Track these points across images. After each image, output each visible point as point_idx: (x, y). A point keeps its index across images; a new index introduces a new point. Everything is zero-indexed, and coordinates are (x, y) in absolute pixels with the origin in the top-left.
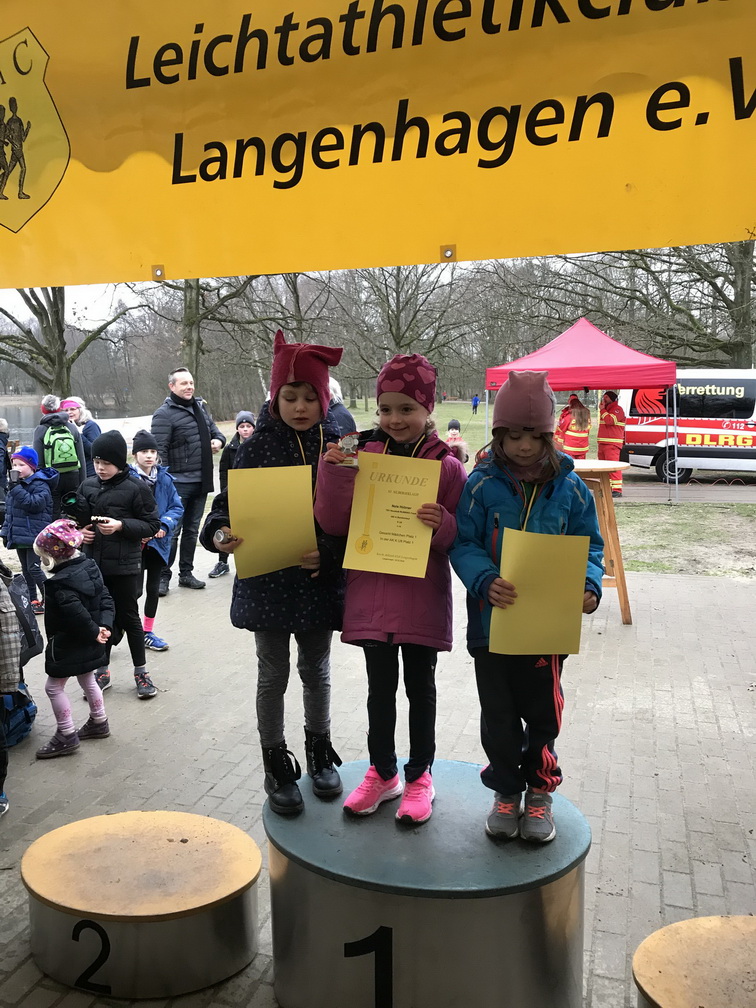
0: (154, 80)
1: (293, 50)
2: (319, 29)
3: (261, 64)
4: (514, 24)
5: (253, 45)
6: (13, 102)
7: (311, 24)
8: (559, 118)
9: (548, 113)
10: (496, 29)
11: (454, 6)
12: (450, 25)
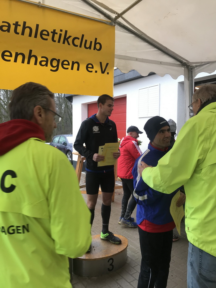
2: (6, 24)
4: (59, 42)
7: (3, 22)
8: (69, 64)
9: (66, 63)
10: (55, 41)
11: (45, 33)
12: (44, 37)
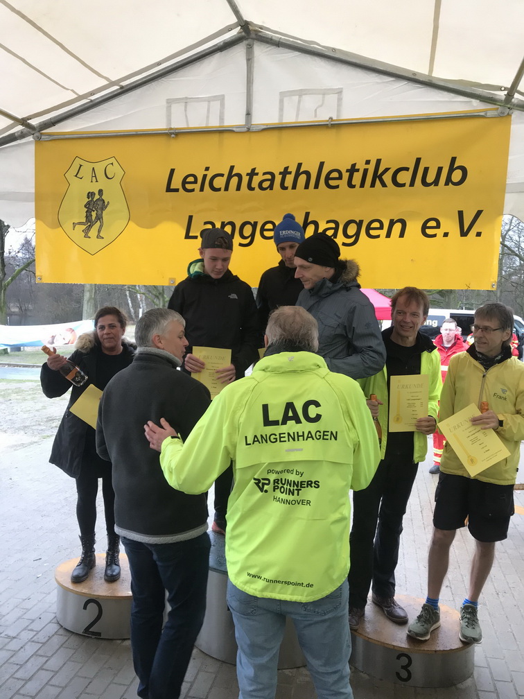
0: (181, 189)
1: (255, 183)
2: (269, 177)
3: (238, 188)
4: (362, 185)
5: (235, 180)
6: (101, 192)
7: (264, 174)
8: (381, 228)
9: (376, 225)
10: (354, 187)
11: (335, 175)
12: (332, 183)
